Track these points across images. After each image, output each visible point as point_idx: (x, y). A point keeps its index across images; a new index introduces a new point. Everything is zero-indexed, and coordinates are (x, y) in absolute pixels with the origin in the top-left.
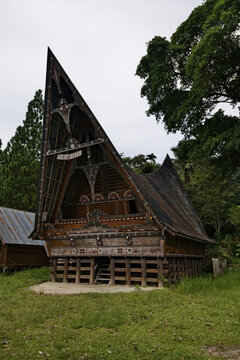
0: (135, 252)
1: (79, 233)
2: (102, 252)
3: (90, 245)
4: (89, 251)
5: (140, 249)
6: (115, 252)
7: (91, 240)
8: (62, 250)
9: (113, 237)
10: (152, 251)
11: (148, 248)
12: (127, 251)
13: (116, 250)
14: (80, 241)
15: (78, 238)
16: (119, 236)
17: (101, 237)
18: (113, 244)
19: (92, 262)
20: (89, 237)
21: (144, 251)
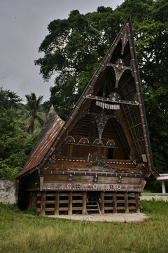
0: (123, 188)
1: (79, 170)
2: (96, 187)
3: (86, 181)
4: (85, 186)
5: (126, 186)
6: (108, 188)
7: (88, 177)
8: (56, 184)
9: (109, 176)
10: (135, 188)
11: (132, 186)
12: (117, 187)
13: (108, 186)
14: (78, 178)
15: (77, 174)
16: (114, 176)
17: (99, 175)
18: (107, 181)
19: (85, 196)
20: (88, 174)
21: (129, 188)
